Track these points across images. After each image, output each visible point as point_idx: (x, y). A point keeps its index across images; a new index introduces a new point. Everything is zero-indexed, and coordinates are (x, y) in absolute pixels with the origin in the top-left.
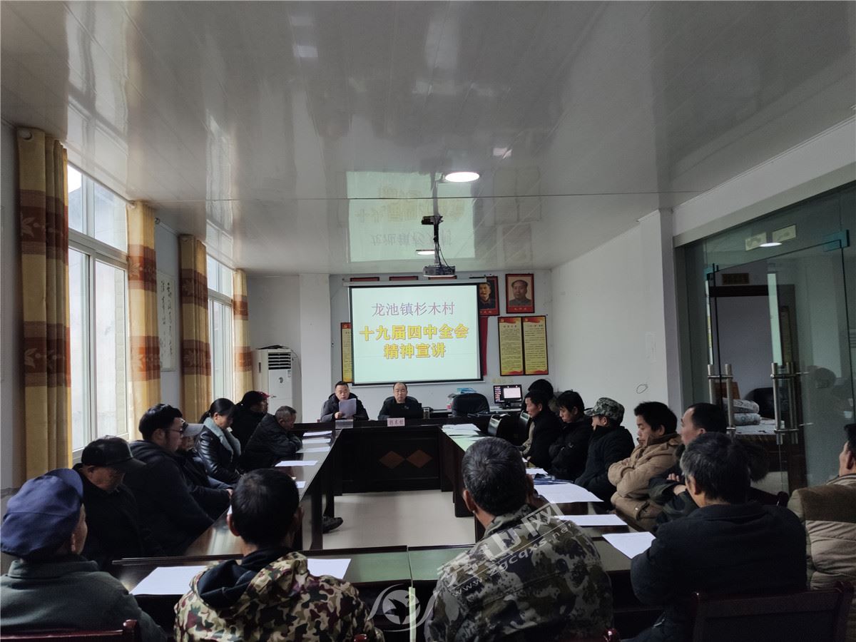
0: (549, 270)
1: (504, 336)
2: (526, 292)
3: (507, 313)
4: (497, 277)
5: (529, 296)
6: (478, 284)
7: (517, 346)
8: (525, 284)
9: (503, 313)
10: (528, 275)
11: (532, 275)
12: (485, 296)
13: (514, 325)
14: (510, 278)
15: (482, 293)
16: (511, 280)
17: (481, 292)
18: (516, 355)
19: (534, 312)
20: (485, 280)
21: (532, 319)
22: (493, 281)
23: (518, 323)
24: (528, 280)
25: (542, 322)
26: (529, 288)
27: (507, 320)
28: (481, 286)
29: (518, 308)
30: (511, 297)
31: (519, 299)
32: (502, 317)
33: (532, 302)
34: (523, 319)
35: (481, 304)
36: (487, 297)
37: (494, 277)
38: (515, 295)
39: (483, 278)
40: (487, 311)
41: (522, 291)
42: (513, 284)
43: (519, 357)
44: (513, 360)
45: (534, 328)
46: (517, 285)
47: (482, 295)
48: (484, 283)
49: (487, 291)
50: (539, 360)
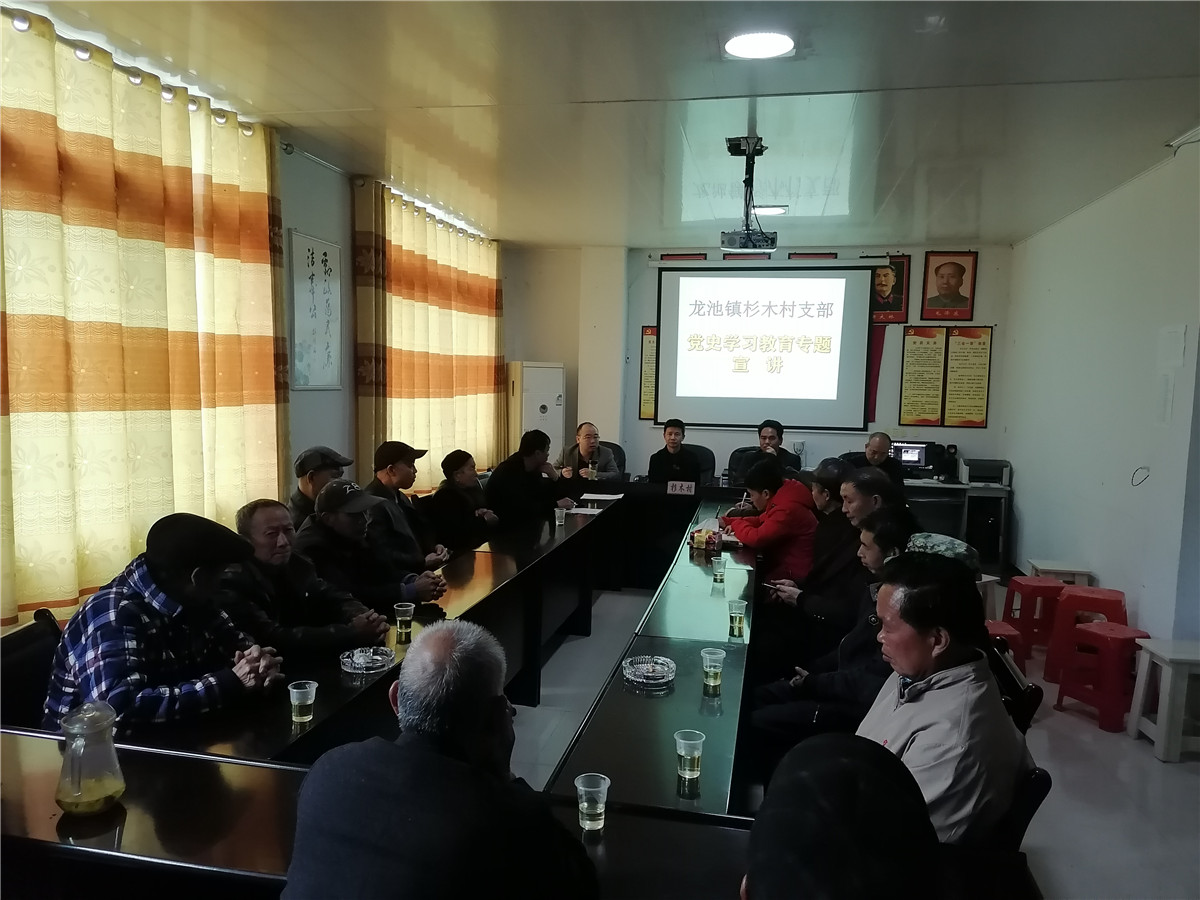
0: (1009, 243)
1: (910, 359)
2: (960, 283)
3: (922, 319)
4: (910, 256)
5: (965, 291)
6: (873, 269)
7: (934, 376)
8: (961, 270)
9: (914, 319)
10: (969, 253)
11: (975, 255)
12: (885, 288)
13: (931, 340)
14: (932, 258)
15: (881, 285)
16: (935, 262)
17: (877, 283)
18: (932, 393)
19: (971, 320)
20: (886, 262)
21: (965, 332)
22: (901, 264)
23: (941, 338)
24: (967, 262)
25: (985, 338)
26: (967, 278)
27: (920, 331)
28: (879, 271)
29: (942, 312)
30: (932, 292)
31: (945, 296)
32: (911, 326)
33: (969, 302)
34: (949, 331)
35: (877, 303)
36: (888, 291)
37: (903, 256)
38: (939, 288)
39: (885, 257)
40: (886, 316)
41: (953, 282)
42: (937, 269)
43: (937, 396)
44: (924, 400)
45: (968, 346)
46: (944, 271)
47: (879, 288)
48: (885, 267)
49: (890, 279)
50: (972, 403)
